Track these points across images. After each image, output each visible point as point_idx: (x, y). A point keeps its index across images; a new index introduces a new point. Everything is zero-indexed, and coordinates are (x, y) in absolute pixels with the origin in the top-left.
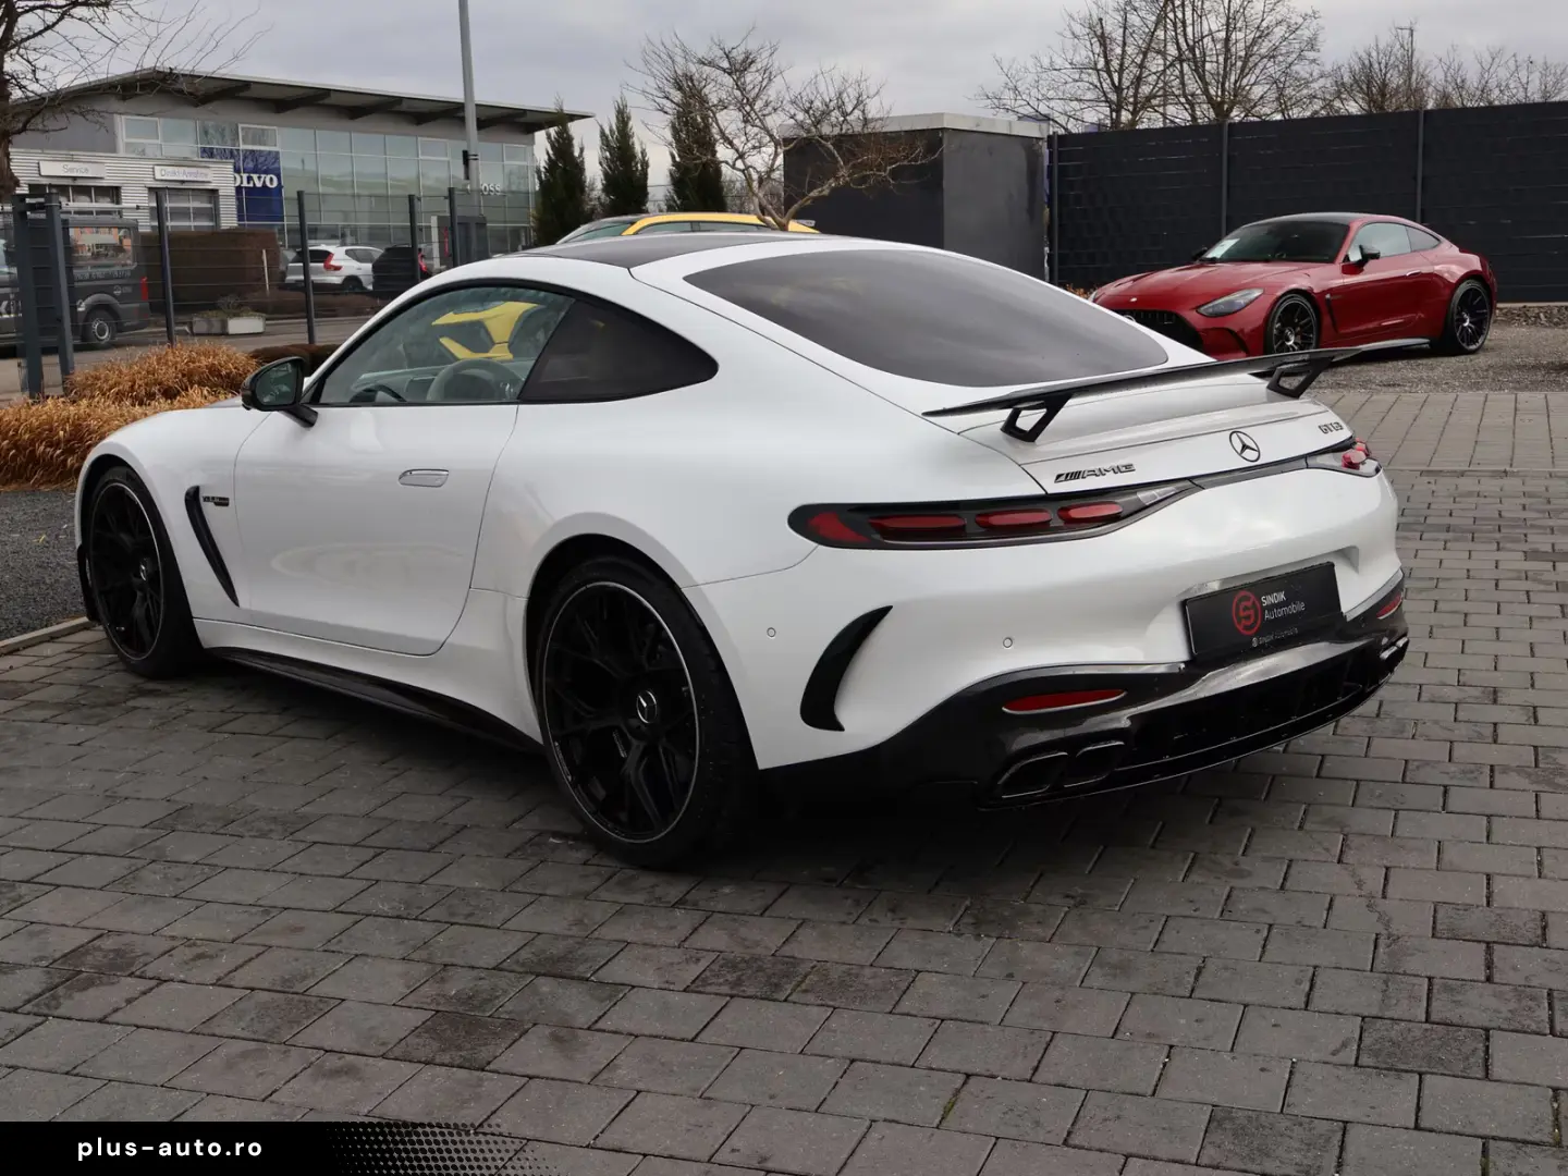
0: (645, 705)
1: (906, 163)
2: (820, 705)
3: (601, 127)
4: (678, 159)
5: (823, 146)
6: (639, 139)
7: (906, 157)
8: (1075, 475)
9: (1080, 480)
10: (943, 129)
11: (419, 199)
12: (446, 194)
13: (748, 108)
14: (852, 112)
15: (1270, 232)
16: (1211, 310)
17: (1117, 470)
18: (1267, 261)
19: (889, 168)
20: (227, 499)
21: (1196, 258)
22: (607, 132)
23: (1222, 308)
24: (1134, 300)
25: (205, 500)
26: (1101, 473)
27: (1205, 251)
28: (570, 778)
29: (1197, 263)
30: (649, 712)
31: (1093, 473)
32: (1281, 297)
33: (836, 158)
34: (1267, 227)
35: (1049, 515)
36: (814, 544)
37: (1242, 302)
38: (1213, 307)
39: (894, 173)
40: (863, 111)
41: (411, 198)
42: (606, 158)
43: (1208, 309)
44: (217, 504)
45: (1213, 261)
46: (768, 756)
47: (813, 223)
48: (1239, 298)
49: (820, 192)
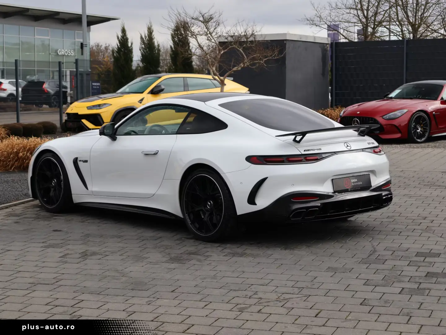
0: (209, 204)
1: (271, 58)
2: (252, 200)
3: (141, 34)
4: (173, 49)
5: (239, 51)
6: (157, 40)
7: (271, 56)
8: (308, 150)
9: (309, 151)
10: (286, 40)
11: (63, 63)
12: (74, 61)
13: (209, 35)
14: (250, 37)
15: (413, 87)
16: (388, 117)
17: (318, 150)
18: (411, 99)
19: (264, 60)
20: (87, 161)
21: (384, 96)
22: (143, 37)
23: (392, 116)
24: (358, 113)
25: (79, 161)
26: (314, 150)
27: (389, 94)
28: (190, 222)
29: (385, 98)
30: (210, 206)
31: (312, 150)
32: (415, 113)
33: (244, 56)
34: (413, 86)
35: (302, 158)
36: (251, 164)
37: (400, 114)
38: (389, 116)
39: (265, 62)
40: (254, 38)
41: (60, 63)
42: (143, 48)
43: (387, 116)
44: (84, 162)
45: (391, 98)
46: (240, 212)
47: (232, 79)
48: (398, 113)
49: (237, 68)
